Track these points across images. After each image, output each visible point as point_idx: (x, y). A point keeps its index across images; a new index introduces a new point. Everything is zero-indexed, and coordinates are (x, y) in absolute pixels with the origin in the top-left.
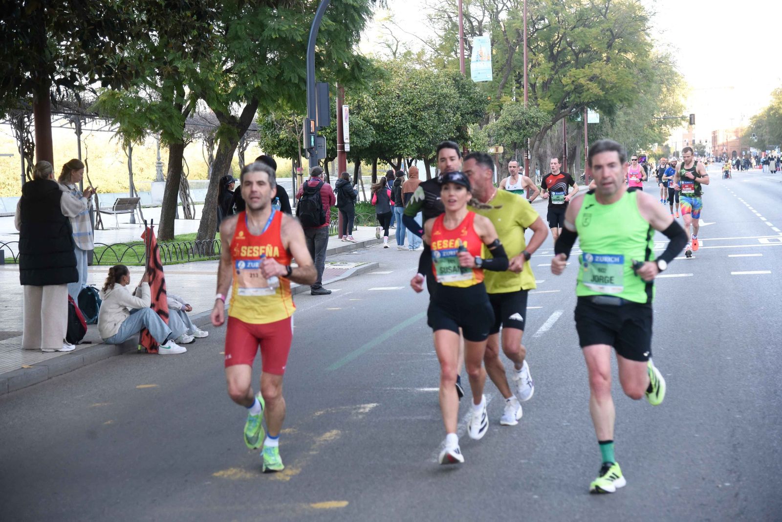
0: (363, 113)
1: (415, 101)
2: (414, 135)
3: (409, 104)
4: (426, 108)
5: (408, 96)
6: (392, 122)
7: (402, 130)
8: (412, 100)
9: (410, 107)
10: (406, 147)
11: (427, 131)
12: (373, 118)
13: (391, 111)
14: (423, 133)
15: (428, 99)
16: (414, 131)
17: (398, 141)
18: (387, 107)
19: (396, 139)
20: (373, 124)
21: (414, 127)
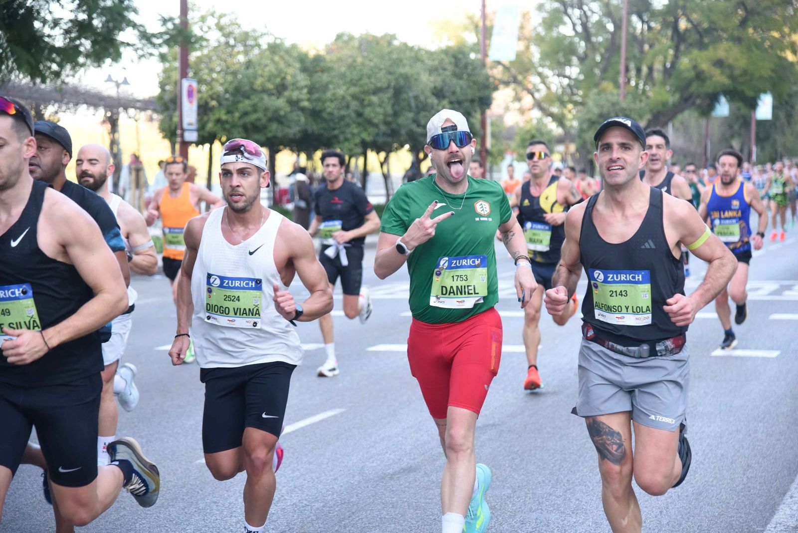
0: (287, 93)
1: (362, 82)
2: (359, 124)
3: (355, 85)
4: (376, 91)
5: (355, 75)
6: (330, 107)
7: (342, 118)
8: (360, 79)
9: (354, 90)
10: (346, 139)
11: (375, 121)
12: (302, 100)
13: (329, 95)
14: (369, 122)
15: (382, 79)
16: (360, 120)
17: (336, 132)
18: (325, 88)
19: (334, 129)
20: (303, 109)
21: (359, 115)
